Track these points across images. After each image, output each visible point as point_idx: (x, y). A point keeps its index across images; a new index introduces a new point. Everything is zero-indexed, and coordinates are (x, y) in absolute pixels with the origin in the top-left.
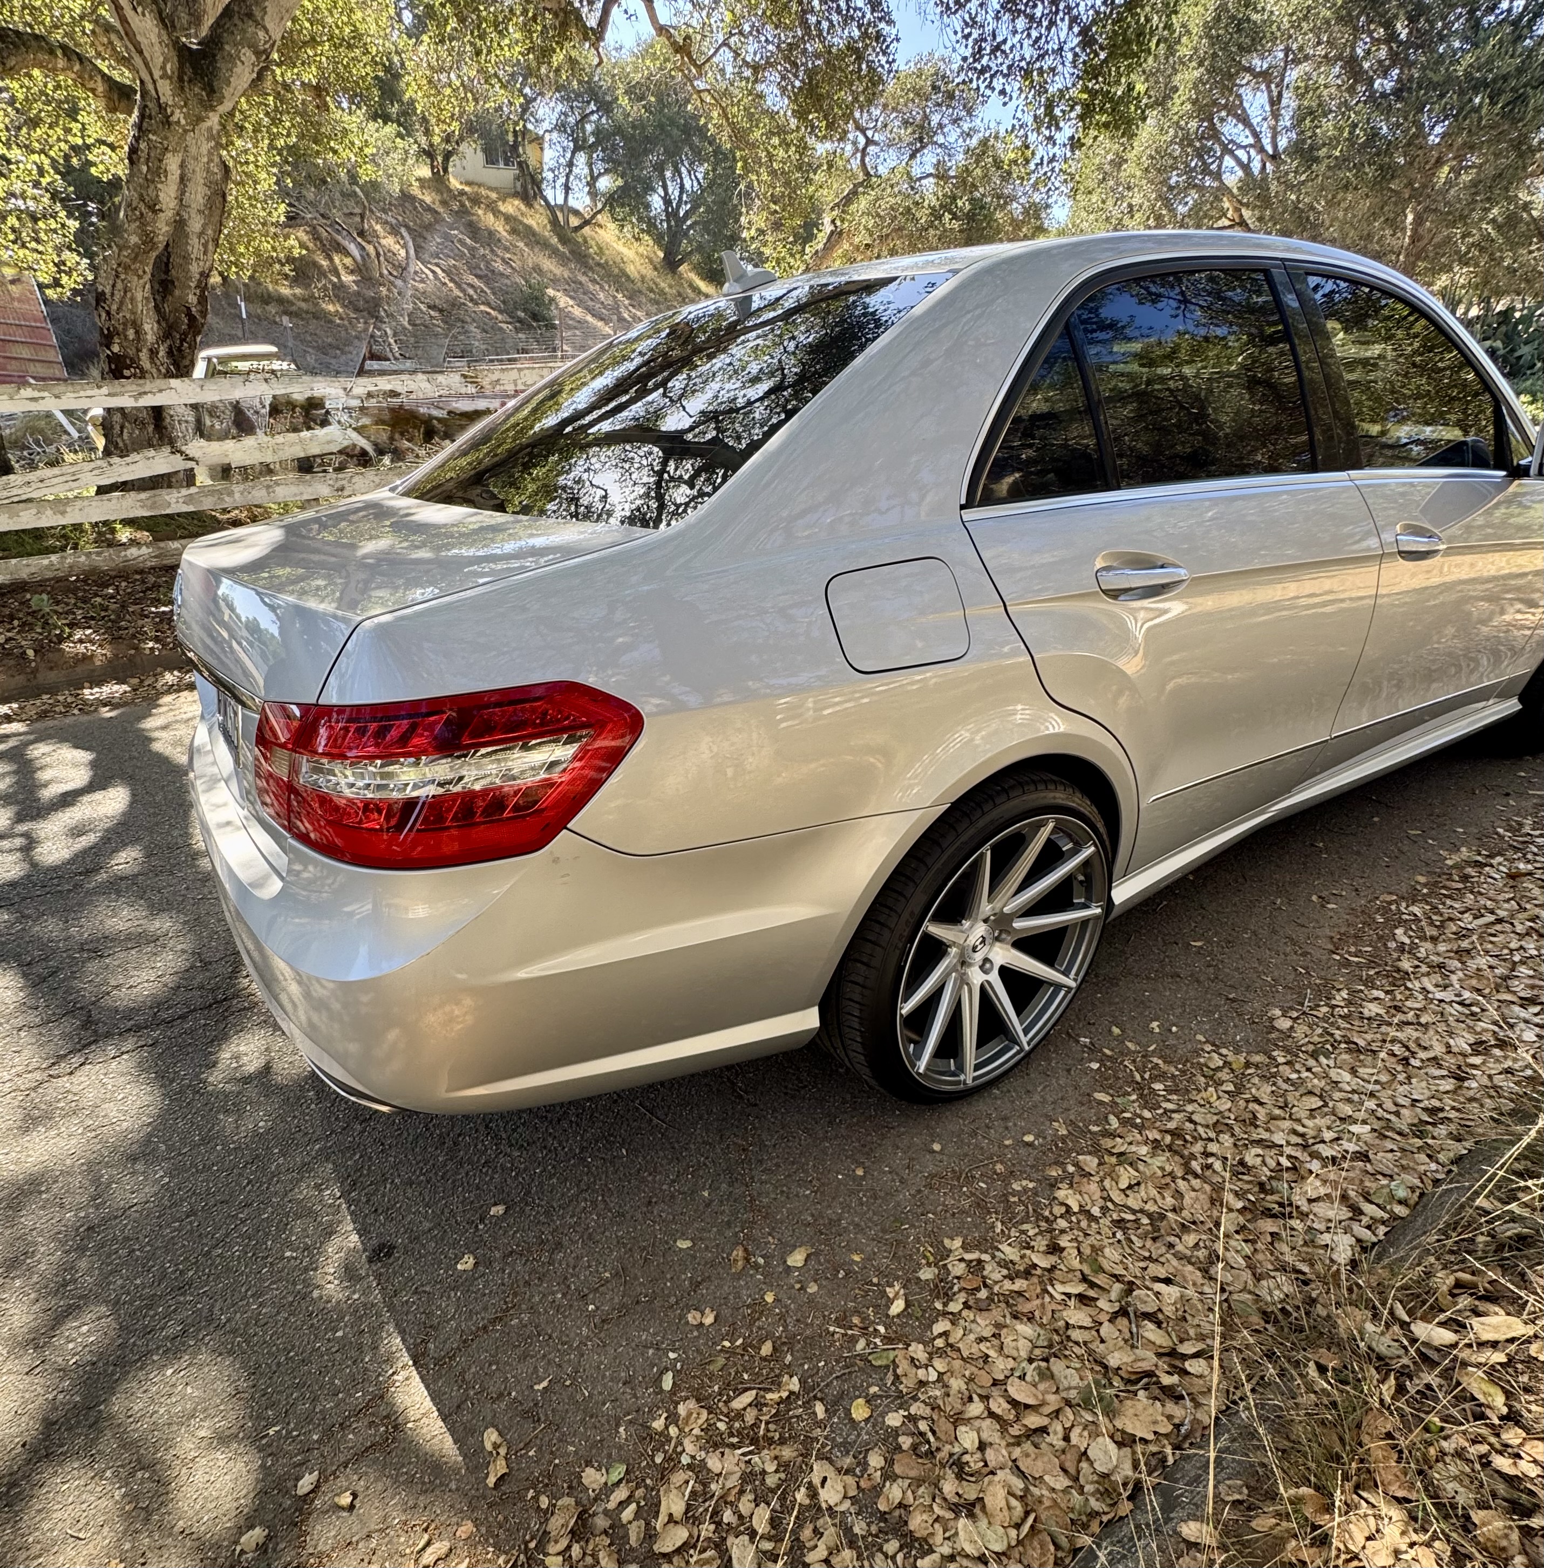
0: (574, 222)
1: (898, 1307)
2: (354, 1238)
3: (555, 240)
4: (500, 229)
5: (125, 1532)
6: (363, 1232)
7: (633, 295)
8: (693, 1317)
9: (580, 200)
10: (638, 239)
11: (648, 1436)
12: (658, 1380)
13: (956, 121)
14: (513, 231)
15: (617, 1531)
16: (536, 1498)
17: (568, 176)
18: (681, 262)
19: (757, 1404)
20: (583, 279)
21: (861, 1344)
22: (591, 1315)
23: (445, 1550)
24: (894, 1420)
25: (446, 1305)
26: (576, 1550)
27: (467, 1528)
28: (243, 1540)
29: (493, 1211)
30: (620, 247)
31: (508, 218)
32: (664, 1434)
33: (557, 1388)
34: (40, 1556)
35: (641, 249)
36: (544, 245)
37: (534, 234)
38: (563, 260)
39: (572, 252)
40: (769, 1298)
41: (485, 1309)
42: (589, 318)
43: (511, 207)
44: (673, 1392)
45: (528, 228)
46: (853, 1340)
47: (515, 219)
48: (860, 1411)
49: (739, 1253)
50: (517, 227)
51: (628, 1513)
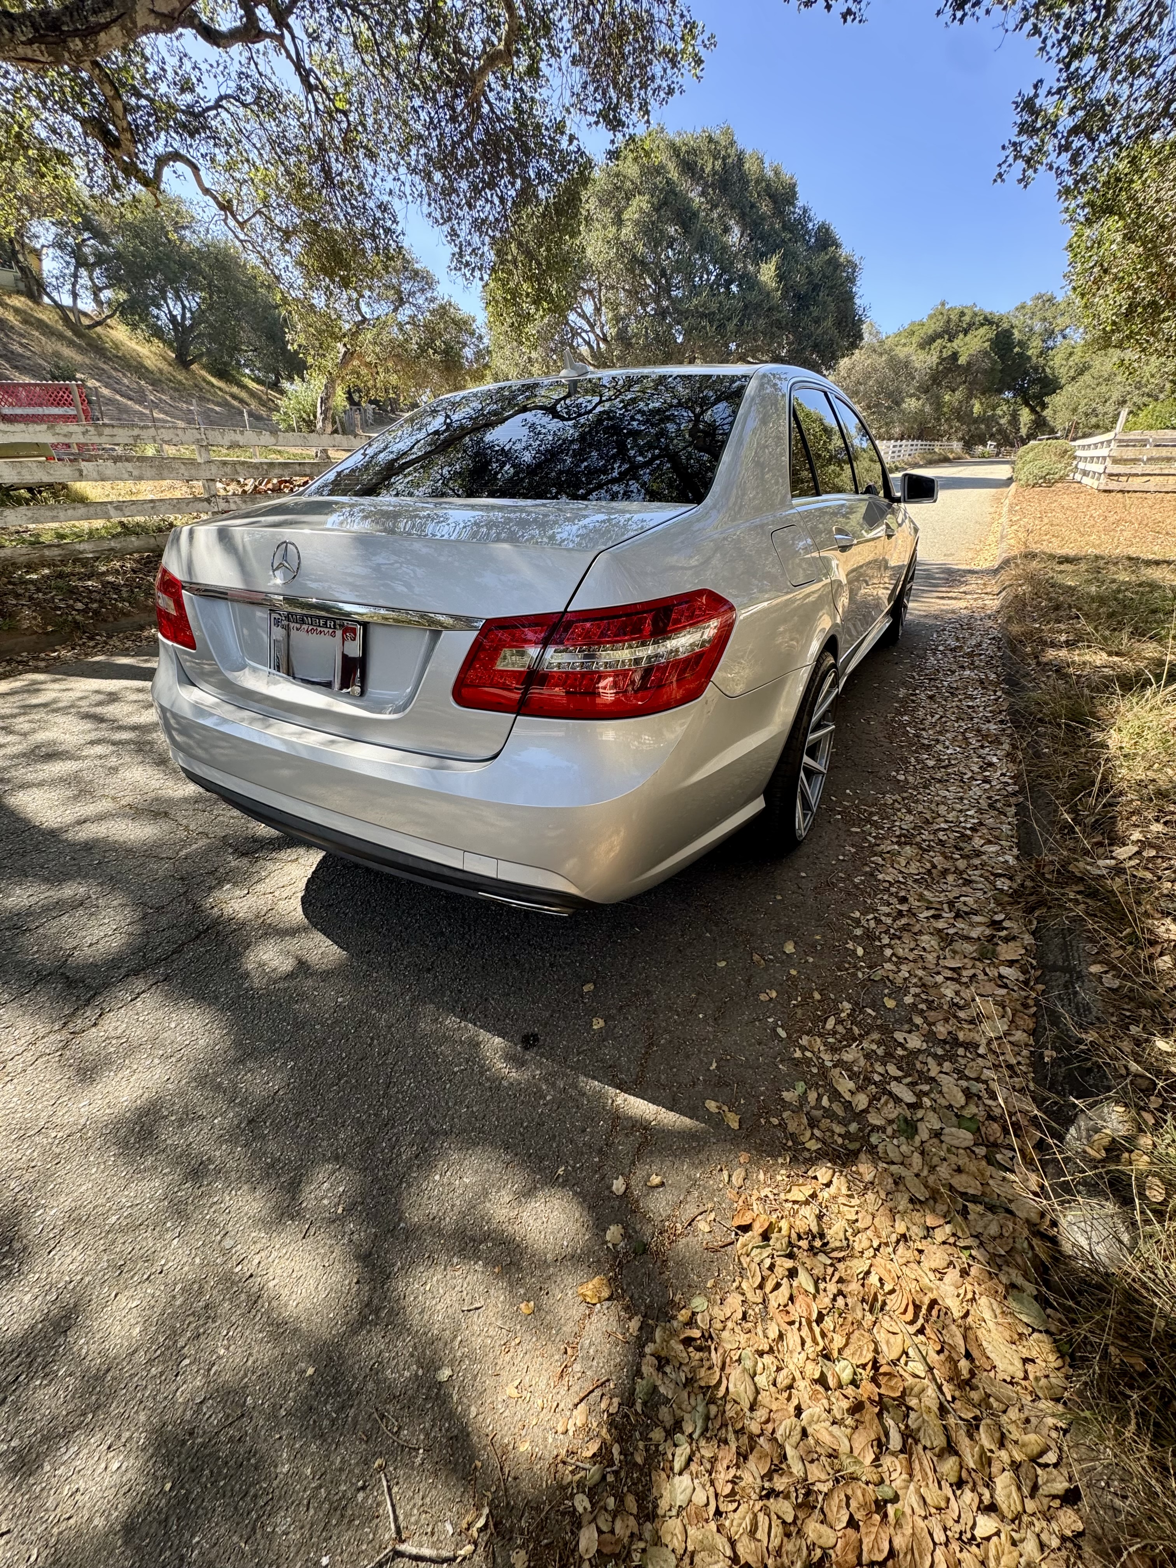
0: (86, 322)
1: (860, 951)
2: (497, 1040)
3: (69, 333)
4: (11, 318)
5: (511, 1286)
6: (502, 1034)
7: (155, 383)
8: (763, 997)
9: (86, 304)
10: (149, 341)
11: (797, 1063)
12: (777, 1035)
13: (422, 290)
14: (25, 322)
15: (829, 1114)
16: (768, 1122)
17: (74, 285)
18: (192, 362)
19: (840, 1022)
20: (105, 367)
21: (860, 975)
22: (705, 1019)
23: (743, 1174)
24: (908, 1000)
25: (608, 1052)
26: (817, 1132)
27: (743, 1158)
28: (608, 1238)
29: (586, 989)
30: (133, 345)
31: (17, 311)
32: (805, 1057)
33: (723, 1063)
34: (455, 1337)
35: (153, 349)
36: (61, 337)
37: (47, 326)
38: (80, 349)
39: (88, 344)
40: (793, 972)
41: (636, 1043)
42: (118, 397)
43: (19, 301)
44: (789, 1036)
45: (40, 321)
46: (854, 975)
47: (25, 312)
48: (890, 1003)
49: (756, 957)
50: (27, 319)
51: (825, 1102)
